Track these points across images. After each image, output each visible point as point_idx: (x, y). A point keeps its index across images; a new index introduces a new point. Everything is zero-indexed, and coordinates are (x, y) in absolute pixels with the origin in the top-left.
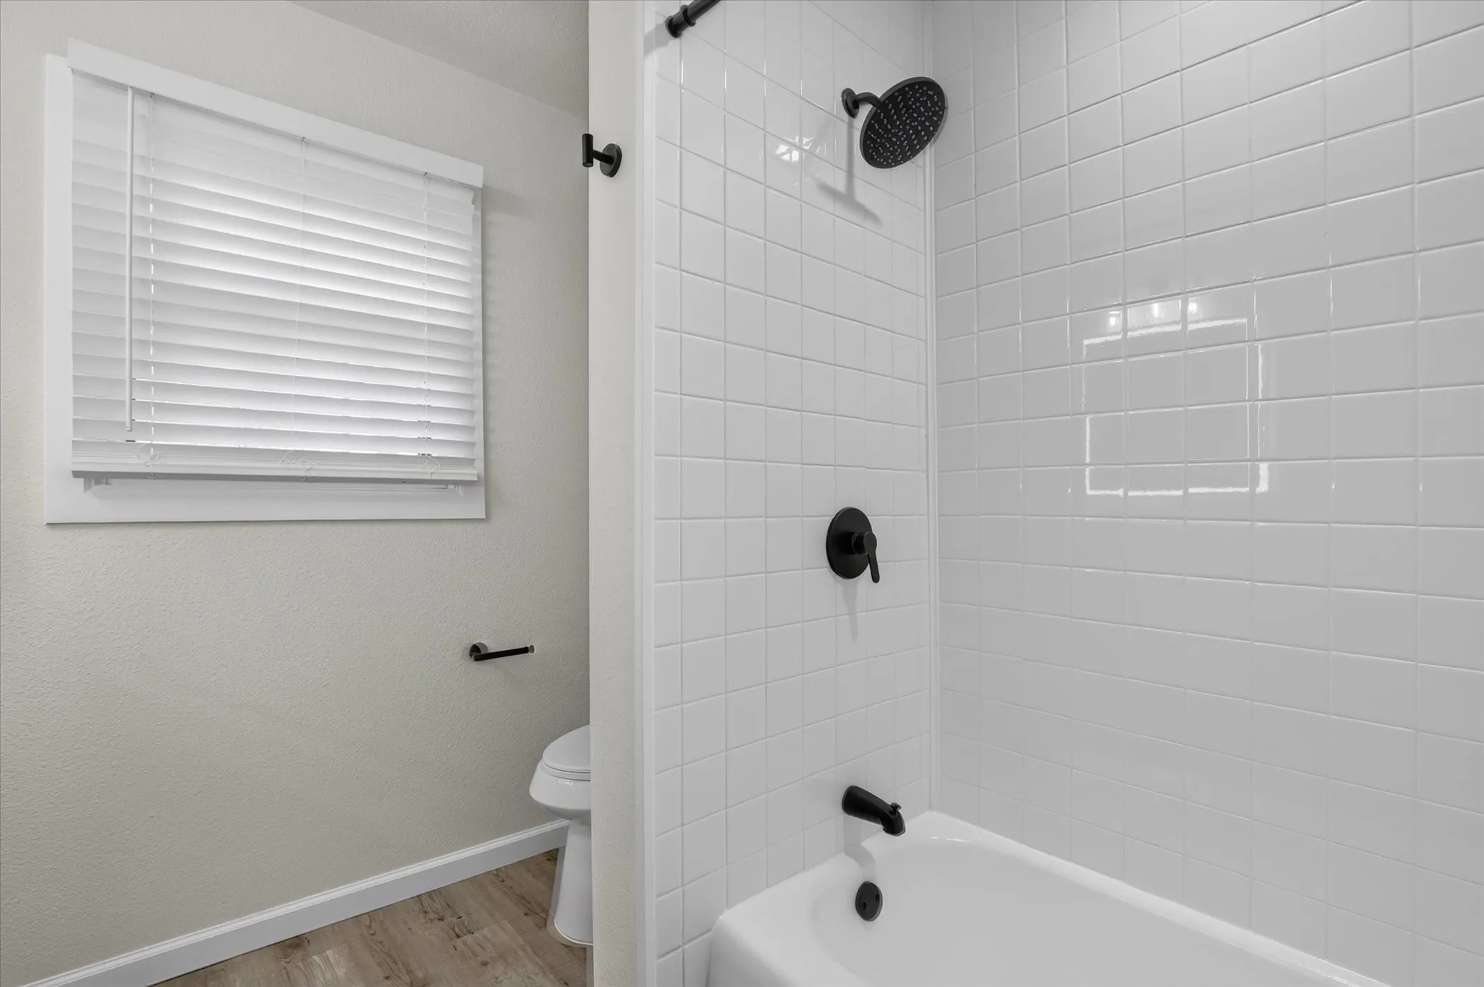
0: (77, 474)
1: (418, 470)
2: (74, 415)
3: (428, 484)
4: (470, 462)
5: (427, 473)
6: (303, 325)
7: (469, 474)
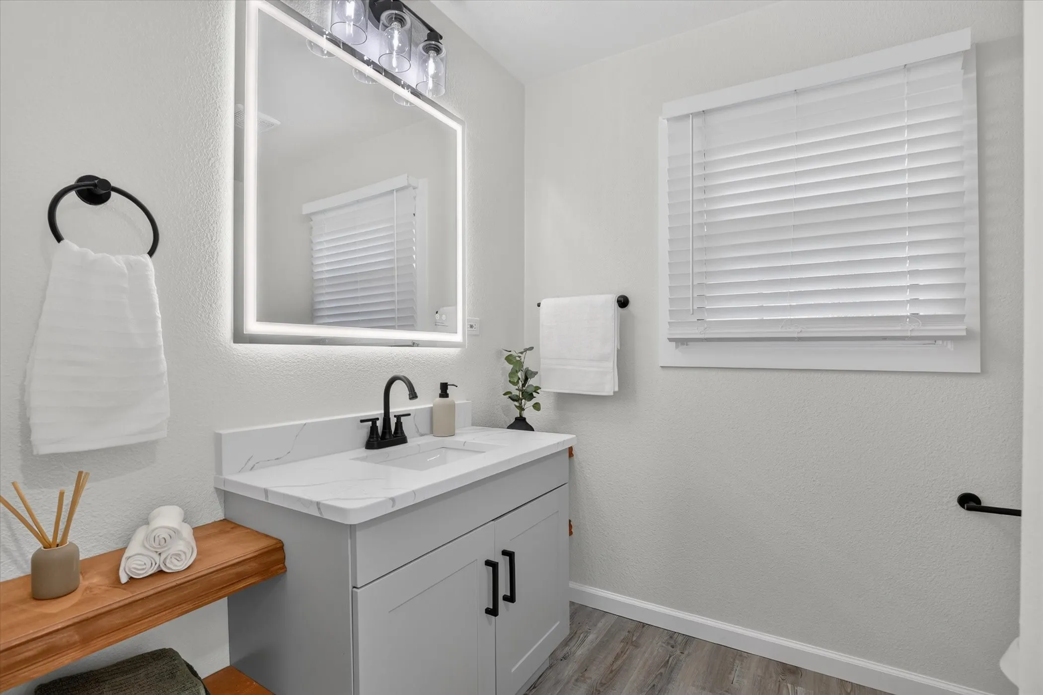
0: (671, 340)
1: (899, 328)
2: (671, 307)
3: (908, 340)
4: (960, 318)
5: (907, 330)
6: (796, 227)
7: (959, 329)
